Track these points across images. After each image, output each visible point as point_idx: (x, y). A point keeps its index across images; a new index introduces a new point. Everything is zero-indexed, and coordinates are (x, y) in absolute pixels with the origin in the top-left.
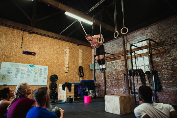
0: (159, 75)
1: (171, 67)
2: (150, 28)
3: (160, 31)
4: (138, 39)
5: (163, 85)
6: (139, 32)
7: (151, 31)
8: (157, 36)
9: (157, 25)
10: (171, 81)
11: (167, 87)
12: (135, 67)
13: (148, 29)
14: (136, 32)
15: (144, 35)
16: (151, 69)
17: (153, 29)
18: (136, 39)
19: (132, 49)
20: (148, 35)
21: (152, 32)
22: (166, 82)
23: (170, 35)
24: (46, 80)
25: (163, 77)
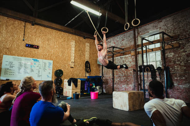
0: (171, 71)
1: (185, 63)
2: (164, 21)
3: (174, 24)
4: (150, 32)
5: (175, 82)
6: (152, 25)
7: (165, 23)
8: (171, 29)
9: (172, 17)
10: (184, 78)
11: (179, 84)
12: (145, 62)
13: (161, 21)
14: (148, 25)
15: (157, 28)
16: (163, 64)
17: (167, 21)
18: (148, 32)
19: (143, 43)
20: (162, 28)
21: (166, 25)
22: (178, 78)
23: (186, 28)
24: (51, 75)
25: (175, 73)
